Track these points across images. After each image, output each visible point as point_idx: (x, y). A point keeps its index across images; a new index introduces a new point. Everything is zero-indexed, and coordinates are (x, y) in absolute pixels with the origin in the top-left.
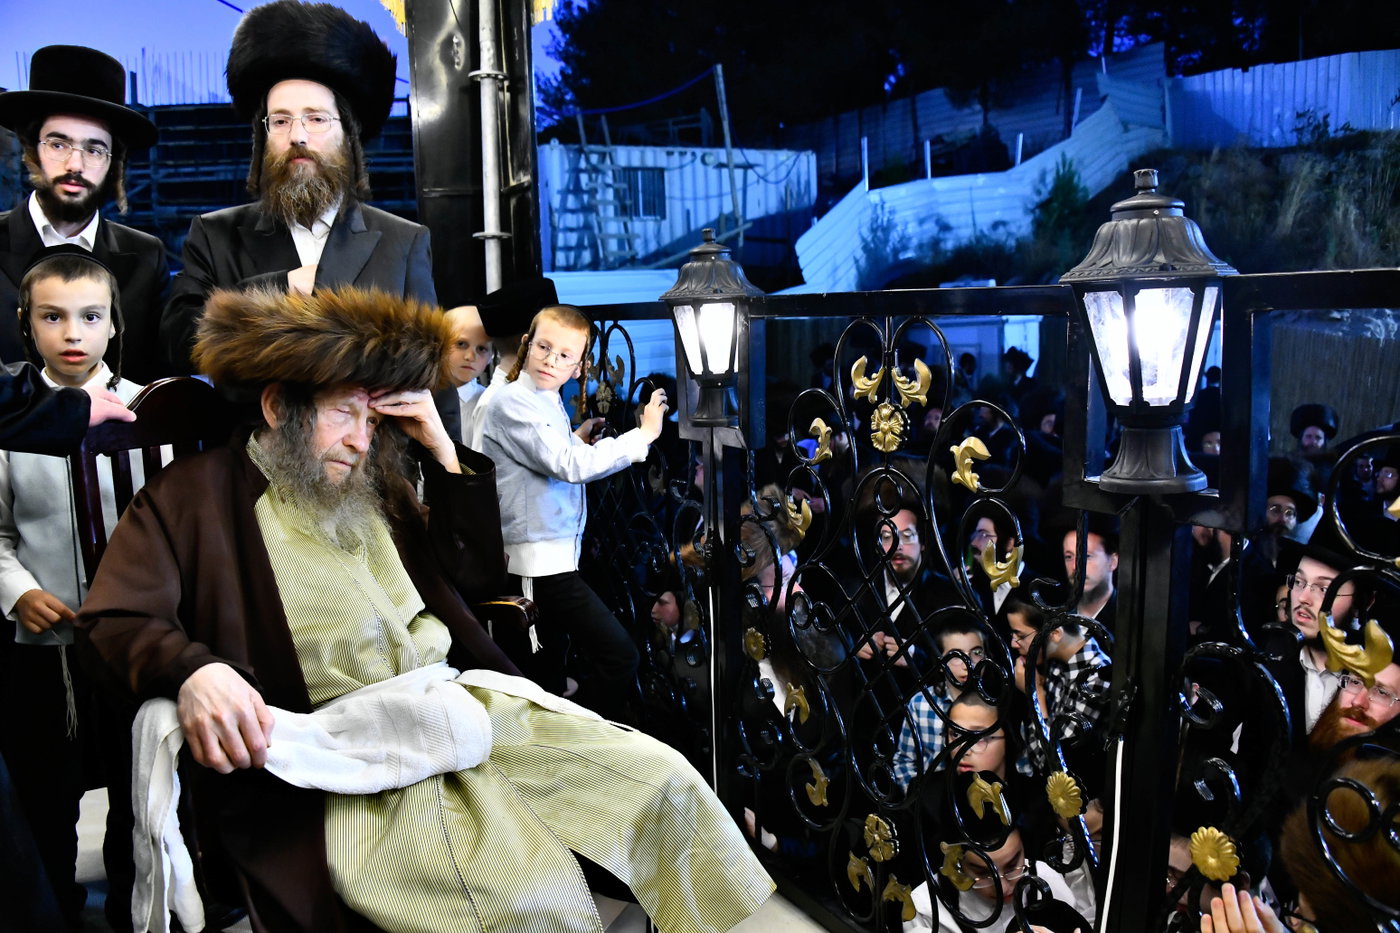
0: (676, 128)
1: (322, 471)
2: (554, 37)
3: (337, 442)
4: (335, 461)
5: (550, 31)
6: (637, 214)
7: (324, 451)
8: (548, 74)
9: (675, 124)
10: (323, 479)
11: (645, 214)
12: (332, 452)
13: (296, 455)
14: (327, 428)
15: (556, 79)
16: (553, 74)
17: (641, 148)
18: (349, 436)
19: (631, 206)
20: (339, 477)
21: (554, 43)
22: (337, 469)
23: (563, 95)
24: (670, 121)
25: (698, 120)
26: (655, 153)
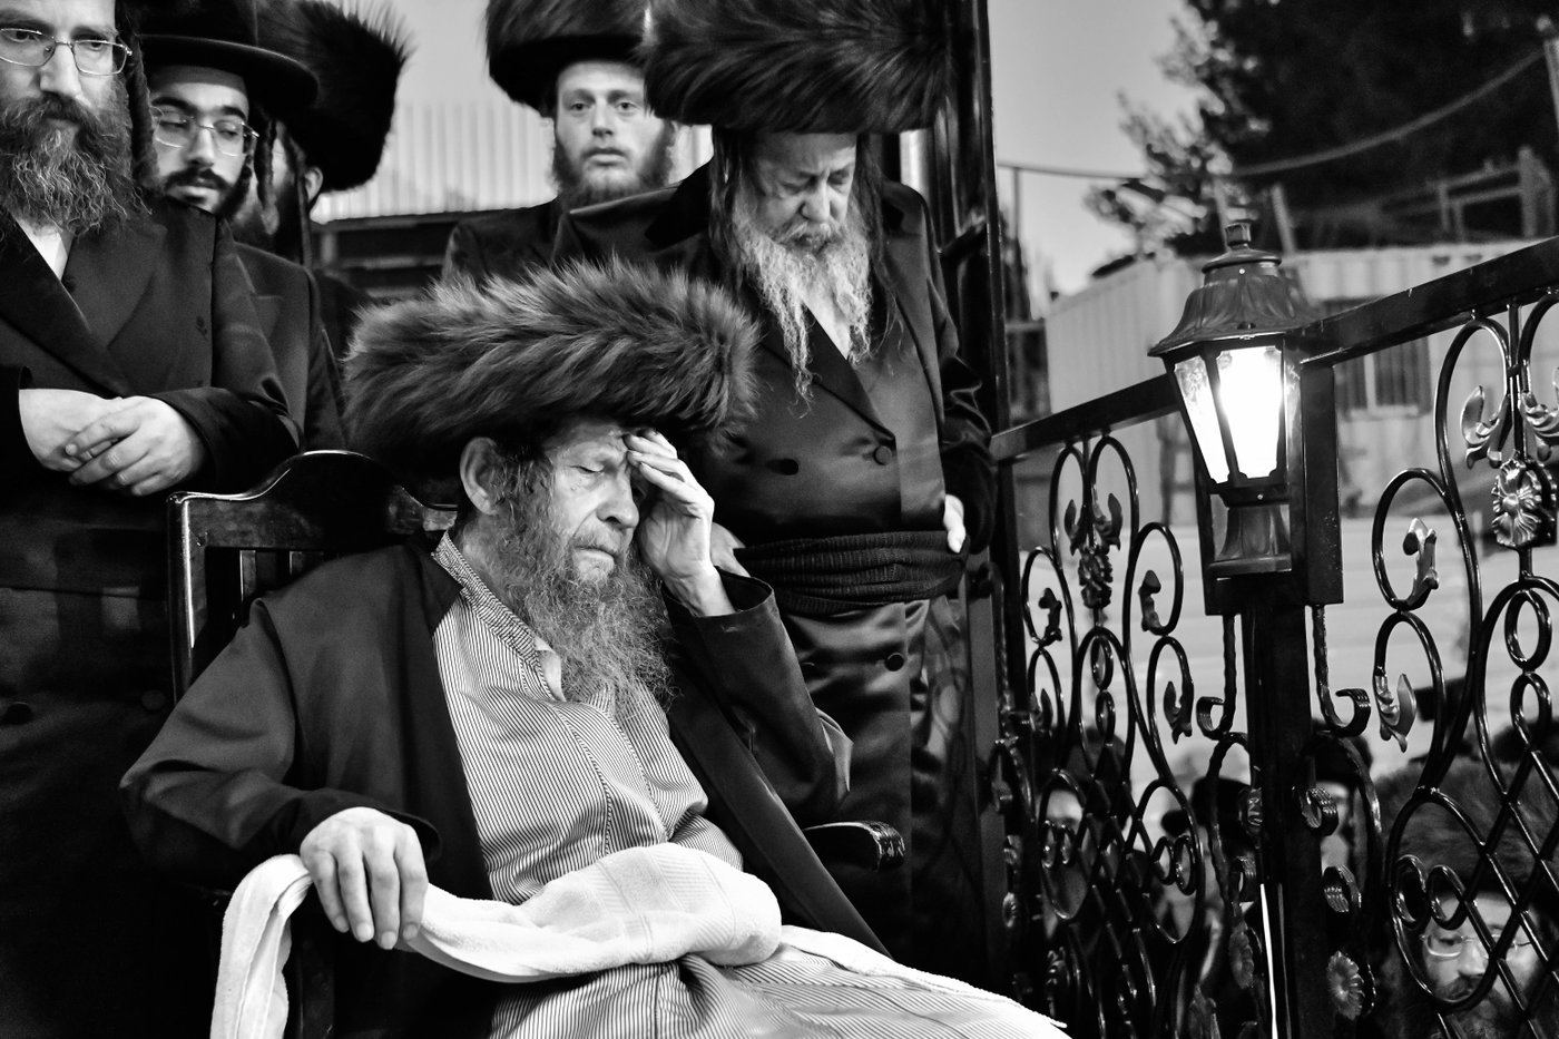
0: (1458, 204)
1: (569, 562)
2: (1182, 34)
3: (590, 515)
4: (589, 548)
5: (1174, 22)
6: (1361, 402)
7: (570, 532)
8: (1169, 117)
9: (1455, 192)
10: (570, 575)
11: (1381, 400)
12: (582, 533)
13: (528, 533)
14: (570, 495)
15: (1188, 128)
16: (1182, 117)
17: (1369, 254)
18: (606, 506)
19: (1345, 386)
20: (596, 572)
21: (1183, 48)
22: (591, 560)
23: (1206, 159)
24: (1442, 187)
25: (1513, 179)
26: (1402, 260)
